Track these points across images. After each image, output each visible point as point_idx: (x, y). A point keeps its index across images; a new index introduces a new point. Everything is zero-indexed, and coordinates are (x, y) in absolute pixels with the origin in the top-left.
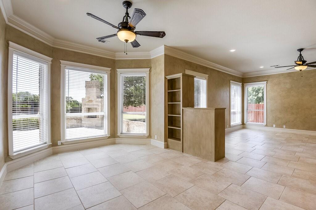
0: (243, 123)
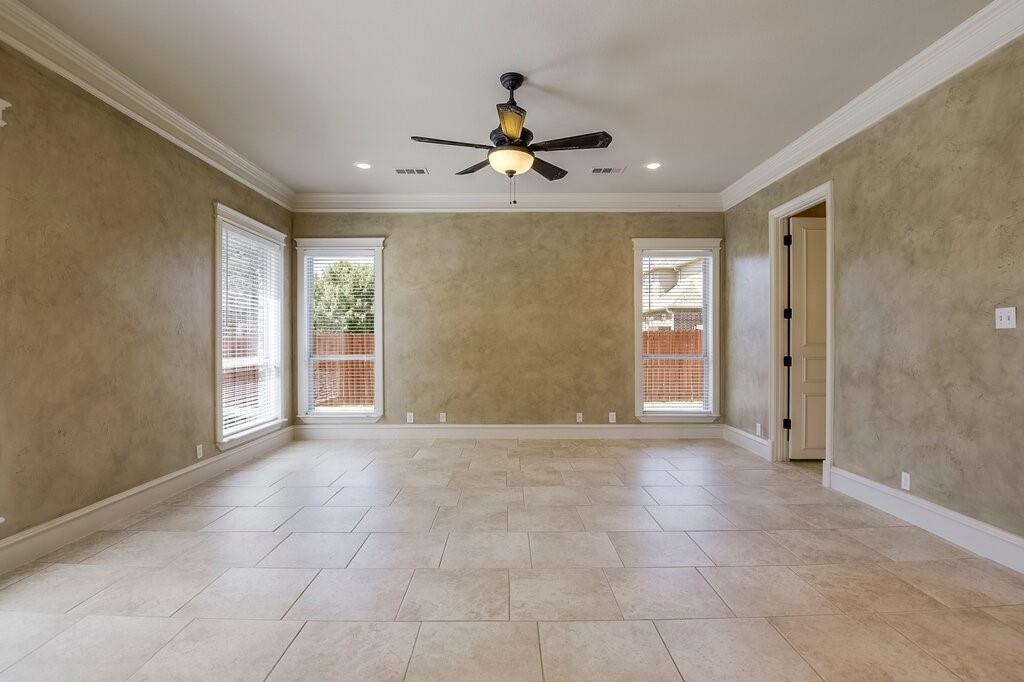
0: (293, 418)
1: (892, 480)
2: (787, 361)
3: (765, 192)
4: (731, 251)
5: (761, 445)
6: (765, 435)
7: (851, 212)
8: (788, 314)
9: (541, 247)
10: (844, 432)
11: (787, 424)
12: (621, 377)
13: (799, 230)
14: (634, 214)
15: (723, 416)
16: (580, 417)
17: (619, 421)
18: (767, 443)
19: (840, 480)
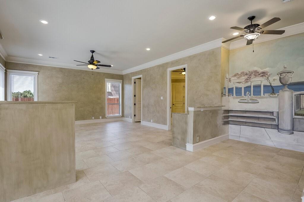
1: (150, 121)
2: (135, 104)
3: (131, 73)
4: (124, 82)
5: (130, 120)
6: (131, 118)
7: (145, 80)
8: (135, 96)
9: (84, 78)
10: (144, 115)
11: (135, 115)
12: (103, 109)
13: (137, 81)
14: (105, 73)
15: (123, 116)
16: (93, 118)
17: (102, 118)
18: (132, 119)
19: (143, 123)
